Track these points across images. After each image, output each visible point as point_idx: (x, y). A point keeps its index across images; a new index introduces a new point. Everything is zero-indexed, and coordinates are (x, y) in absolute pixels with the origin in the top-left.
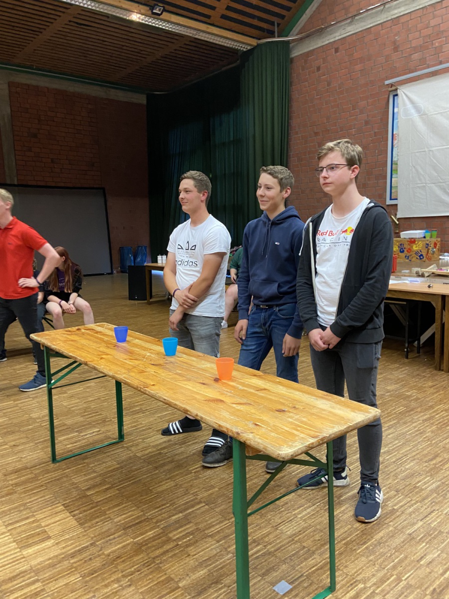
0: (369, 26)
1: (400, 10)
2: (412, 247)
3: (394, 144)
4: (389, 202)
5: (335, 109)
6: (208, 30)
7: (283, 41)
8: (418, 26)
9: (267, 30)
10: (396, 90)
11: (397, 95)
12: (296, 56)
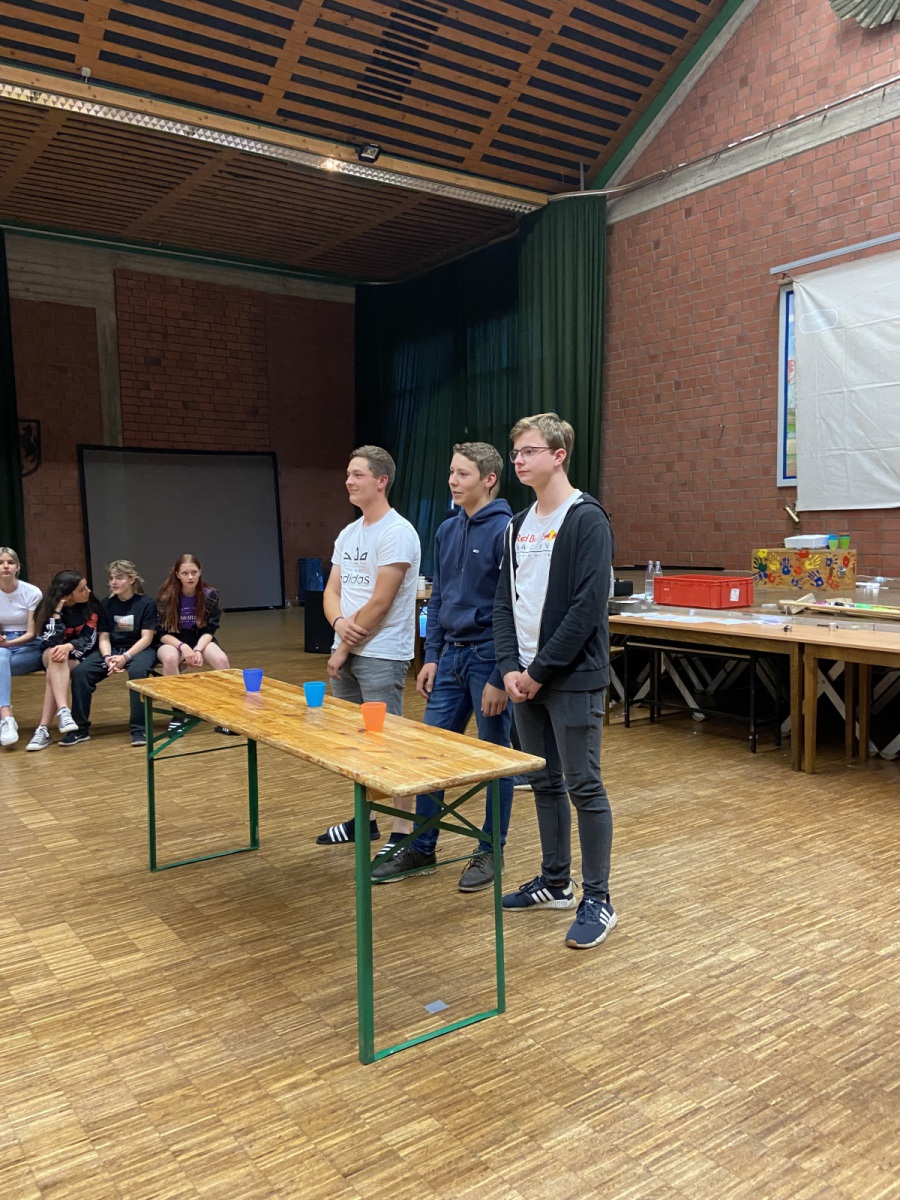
0: (742, 172)
1: (797, 143)
2: (803, 564)
3: (789, 378)
4: (781, 482)
5: (686, 315)
6: (459, 183)
7: (595, 196)
8: (829, 170)
9: (565, 176)
10: (791, 283)
11: (792, 292)
12: (619, 222)
